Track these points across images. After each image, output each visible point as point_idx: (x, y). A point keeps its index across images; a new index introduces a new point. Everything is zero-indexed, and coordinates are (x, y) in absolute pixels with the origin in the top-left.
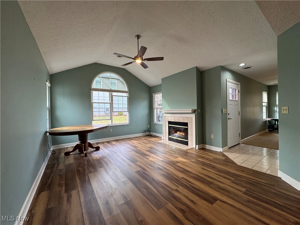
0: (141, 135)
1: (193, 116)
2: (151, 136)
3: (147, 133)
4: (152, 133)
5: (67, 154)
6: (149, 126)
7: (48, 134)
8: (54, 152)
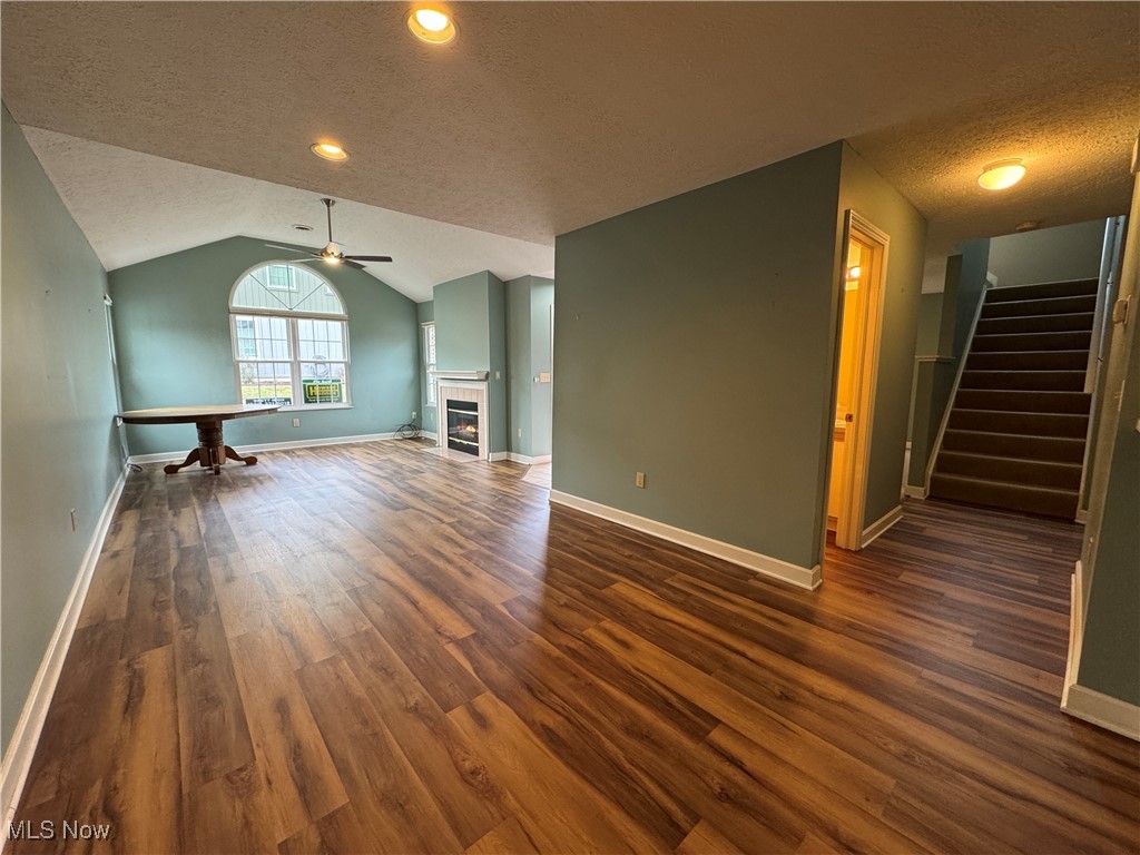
0: (389, 436)
1: (483, 386)
2: (417, 439)
3: (408, 433)
4: (424, 434)
5: (172, 470)
6: (414, 413)
7: (120, 423)
8: (136, 469)
